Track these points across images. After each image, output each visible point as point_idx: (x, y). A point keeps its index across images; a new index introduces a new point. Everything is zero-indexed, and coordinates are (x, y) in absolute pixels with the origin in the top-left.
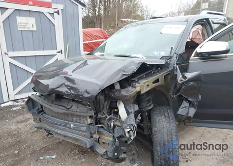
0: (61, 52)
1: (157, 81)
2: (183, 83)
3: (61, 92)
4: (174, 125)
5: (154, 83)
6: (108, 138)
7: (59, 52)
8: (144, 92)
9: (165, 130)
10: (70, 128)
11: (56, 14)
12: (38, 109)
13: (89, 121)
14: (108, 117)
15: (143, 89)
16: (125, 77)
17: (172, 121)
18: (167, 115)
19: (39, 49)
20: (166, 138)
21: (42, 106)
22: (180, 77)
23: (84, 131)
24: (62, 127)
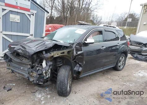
0: (32, 35)
1: (64, 53)
2: (76, 55)
3: (19, 52)
4: (67, 73)
5: (61, 53)
6: (35, 74)
7: (31, 35)
8: (55, 57)
9: (63, 75)
10: (21, 69)
11: (32, 16)
12: (9, 60)
13: (29, 67)
14: (37, 65)
15: (55, 55)
16: (46, 49)
17: (67, 71)
18: (66, 69)
19: (20, 32)
20: (62, 78)
21: (11, 59)
22: (75, 53)
23: (26, 71)
24: (18, 69)
